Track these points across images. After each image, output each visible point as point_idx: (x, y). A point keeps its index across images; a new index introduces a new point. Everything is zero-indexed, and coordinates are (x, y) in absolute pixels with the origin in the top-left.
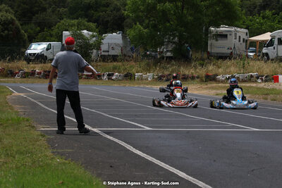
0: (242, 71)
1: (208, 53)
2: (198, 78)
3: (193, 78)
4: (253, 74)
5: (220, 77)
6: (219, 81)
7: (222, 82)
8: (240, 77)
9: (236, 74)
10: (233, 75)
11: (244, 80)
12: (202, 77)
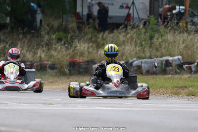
0: (148, 54)
1: (78, 16)
2: (53, 67)
3: (42, 68)
4: (170, 58)
8: (143, 65)
9: (135, 59)
10: (128, 61)
11: (151, 70)
12: (62, 67)
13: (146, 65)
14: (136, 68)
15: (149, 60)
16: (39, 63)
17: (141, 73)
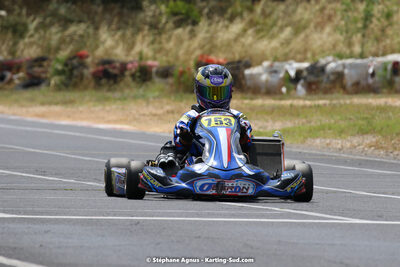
0: (357, 49)
2: (165, 73)
3: (144, 75)
5: (258, 72)
6: (256, 90)
7: (271, 91)
8: (346, 71)
9: (330, 58)
10: (317, 62)
11: (363, 83)
12: (182, 73)
13: (353, 72)
14: (332, 77)
15: (359, 61)
16: (136, 64)
17: (344, 87)
